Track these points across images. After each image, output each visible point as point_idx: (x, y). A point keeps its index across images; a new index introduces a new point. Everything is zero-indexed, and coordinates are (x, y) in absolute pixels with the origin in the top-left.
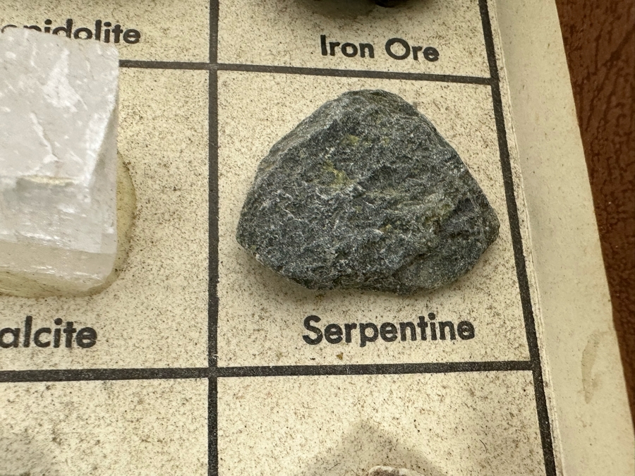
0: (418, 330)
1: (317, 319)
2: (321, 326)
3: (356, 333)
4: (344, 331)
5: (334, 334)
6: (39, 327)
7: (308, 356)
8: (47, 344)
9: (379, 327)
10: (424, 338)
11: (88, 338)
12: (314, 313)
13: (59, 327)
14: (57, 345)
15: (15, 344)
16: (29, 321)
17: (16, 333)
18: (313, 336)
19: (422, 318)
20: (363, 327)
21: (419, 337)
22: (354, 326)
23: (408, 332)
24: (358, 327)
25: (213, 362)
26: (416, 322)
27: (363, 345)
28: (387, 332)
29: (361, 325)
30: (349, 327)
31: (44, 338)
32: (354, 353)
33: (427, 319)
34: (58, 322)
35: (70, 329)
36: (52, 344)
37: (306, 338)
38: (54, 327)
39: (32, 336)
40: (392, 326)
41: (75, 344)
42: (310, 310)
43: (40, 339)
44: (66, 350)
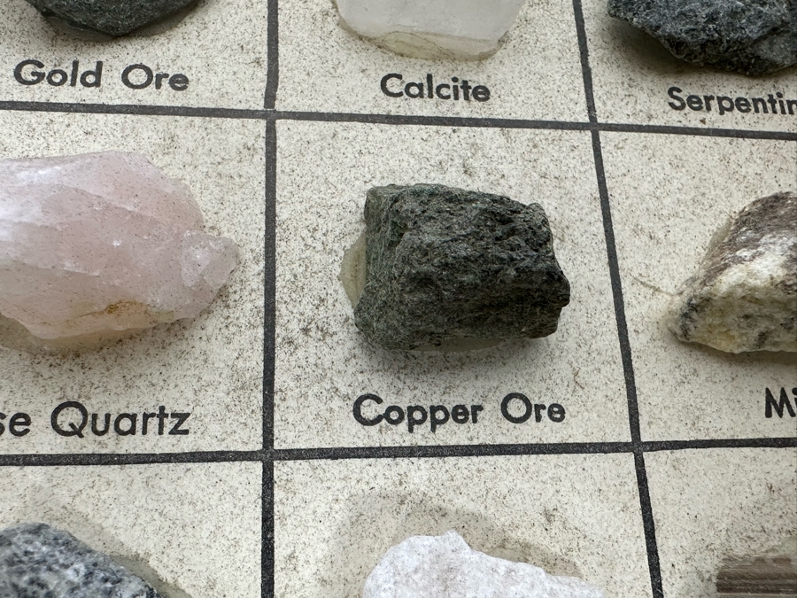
0: (769, 105)
1: (679, 91)
2: (684, 95)
3: (714, 104)
4: (703, 101)
5: (694, 103)
6: (439, 83)
7: (675, 118)
8: (448, 97)
9: (734, 101)
10: (775, 112)
11: (482, 93)
12: (676, 85)
13: (456, 84)
14: (456, 98)
15: (421, 95)
16: (429, 78)
17: (420, 86)
18: (677, 103)
19: (771, 96)
20: (720, 100)
21: (770, 111)
22: (712, 98)
23: (760, 106)
24: (715, 98)
25: (593, 118)
26: (766, 99)
27: (722, 113)
28: (741, 105)
29: (718, 98)
30: (708, 99)
31: (444, 92)
32: (714, 119)
33: (775, 97)
34: (455, 80)
35: (465, 86)
36: (452, 97)
37: (671, 105)
38: (452, 84)
39: (434, 90)
40: (746, 100)
41: (472, 98)
42: (672, 82)
43: (442, 92)
44: (465, 103)
